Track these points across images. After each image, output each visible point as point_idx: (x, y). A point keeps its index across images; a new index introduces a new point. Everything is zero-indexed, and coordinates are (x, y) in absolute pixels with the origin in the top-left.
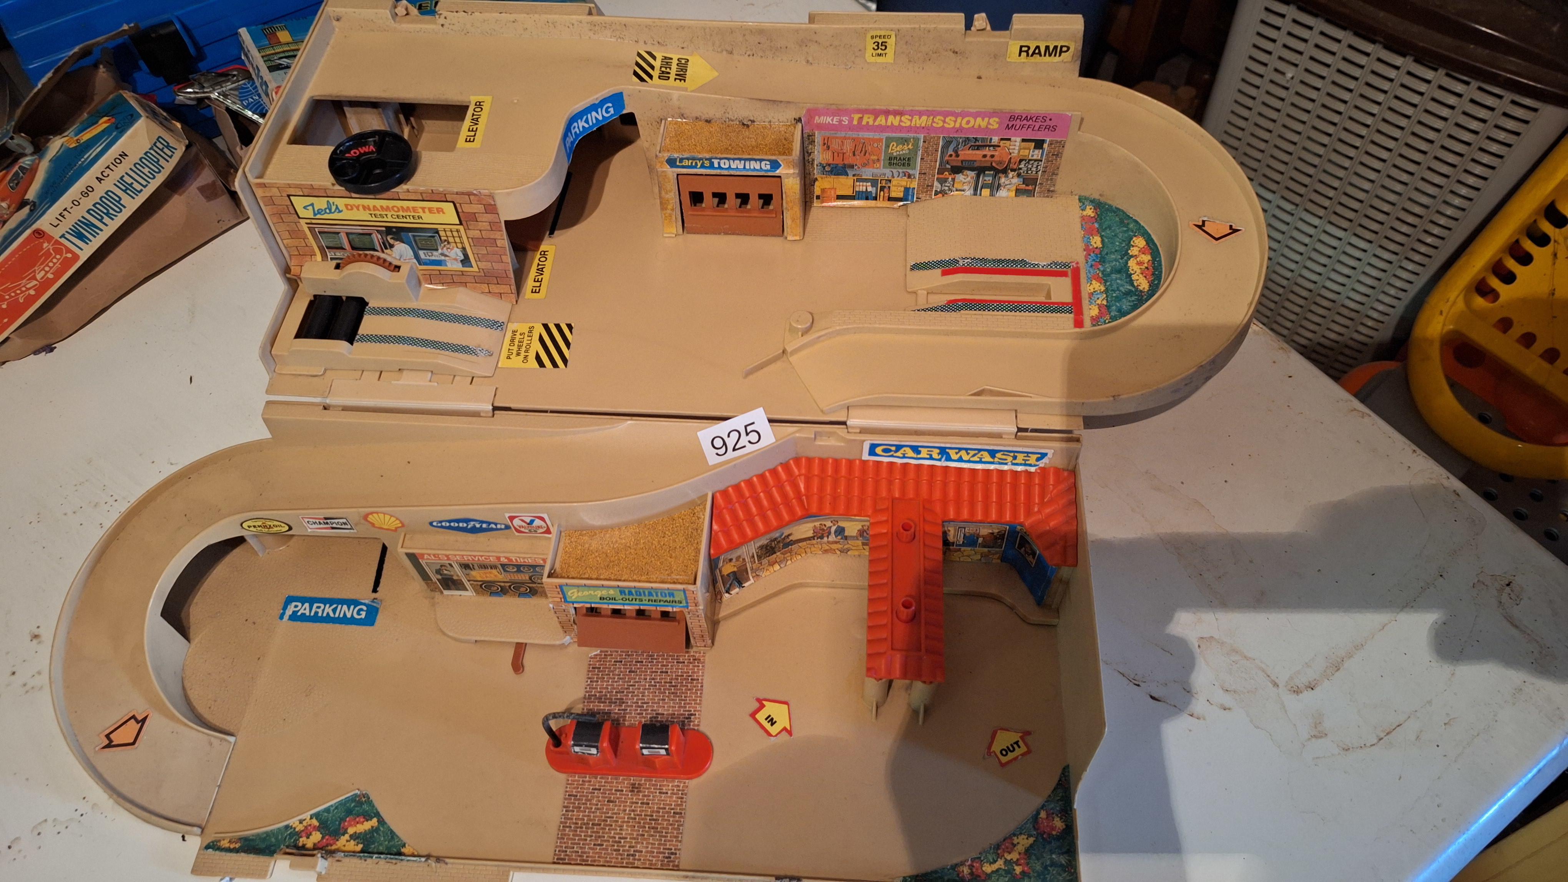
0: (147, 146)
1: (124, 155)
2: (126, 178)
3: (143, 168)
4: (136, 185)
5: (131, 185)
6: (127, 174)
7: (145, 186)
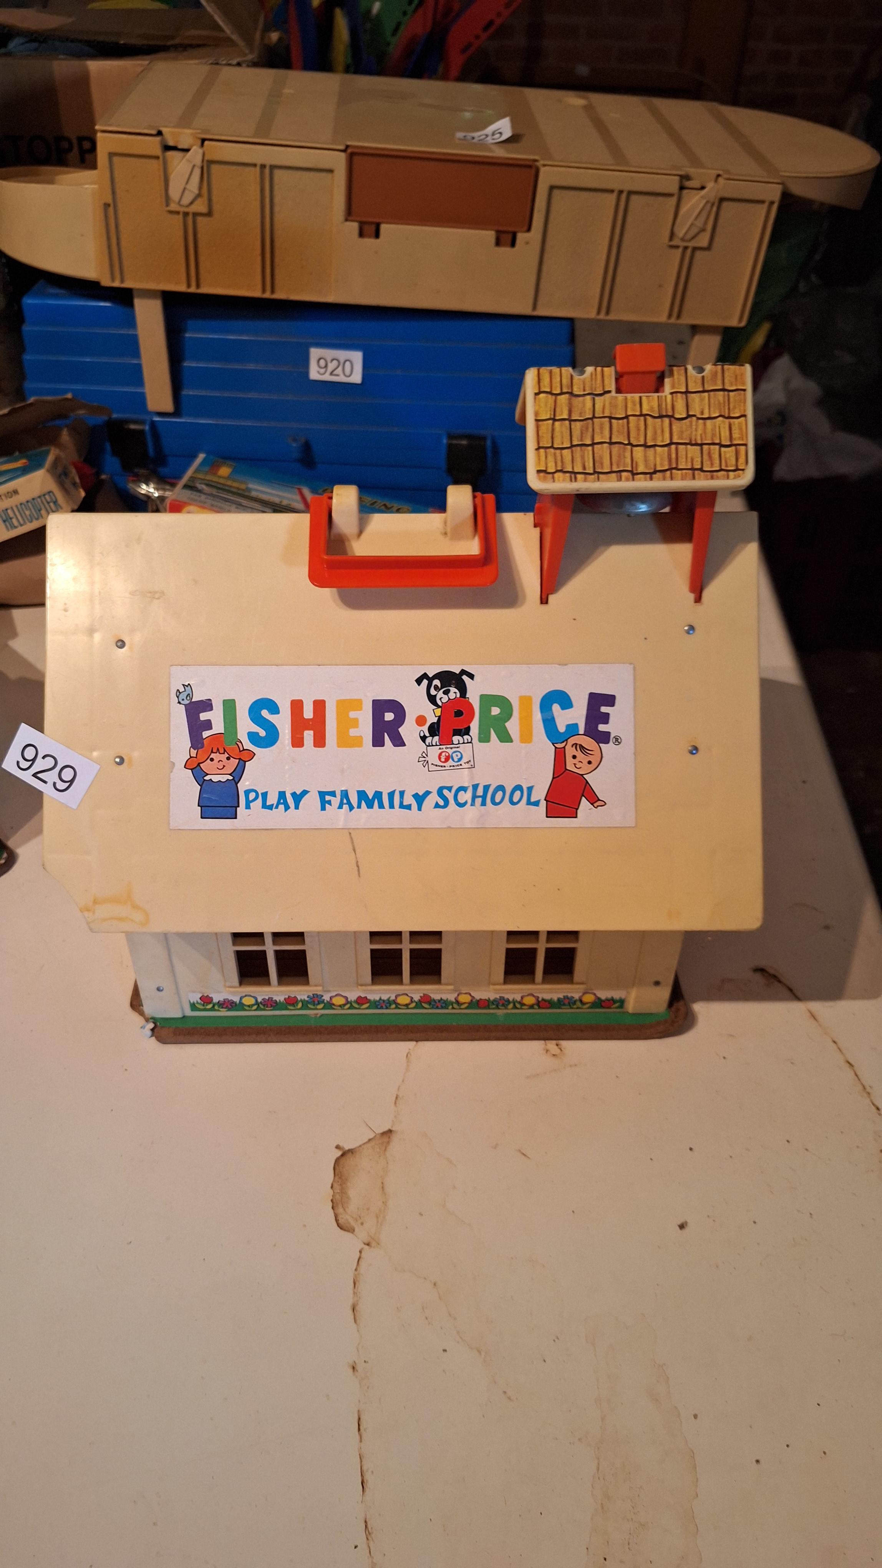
0: (36, 493)
1: (16, 492)
2: (9, 511)
3: (26, 508)
4: (14, 521)
5: (11, 519)
6: (12, 508)
7: (21, 525)
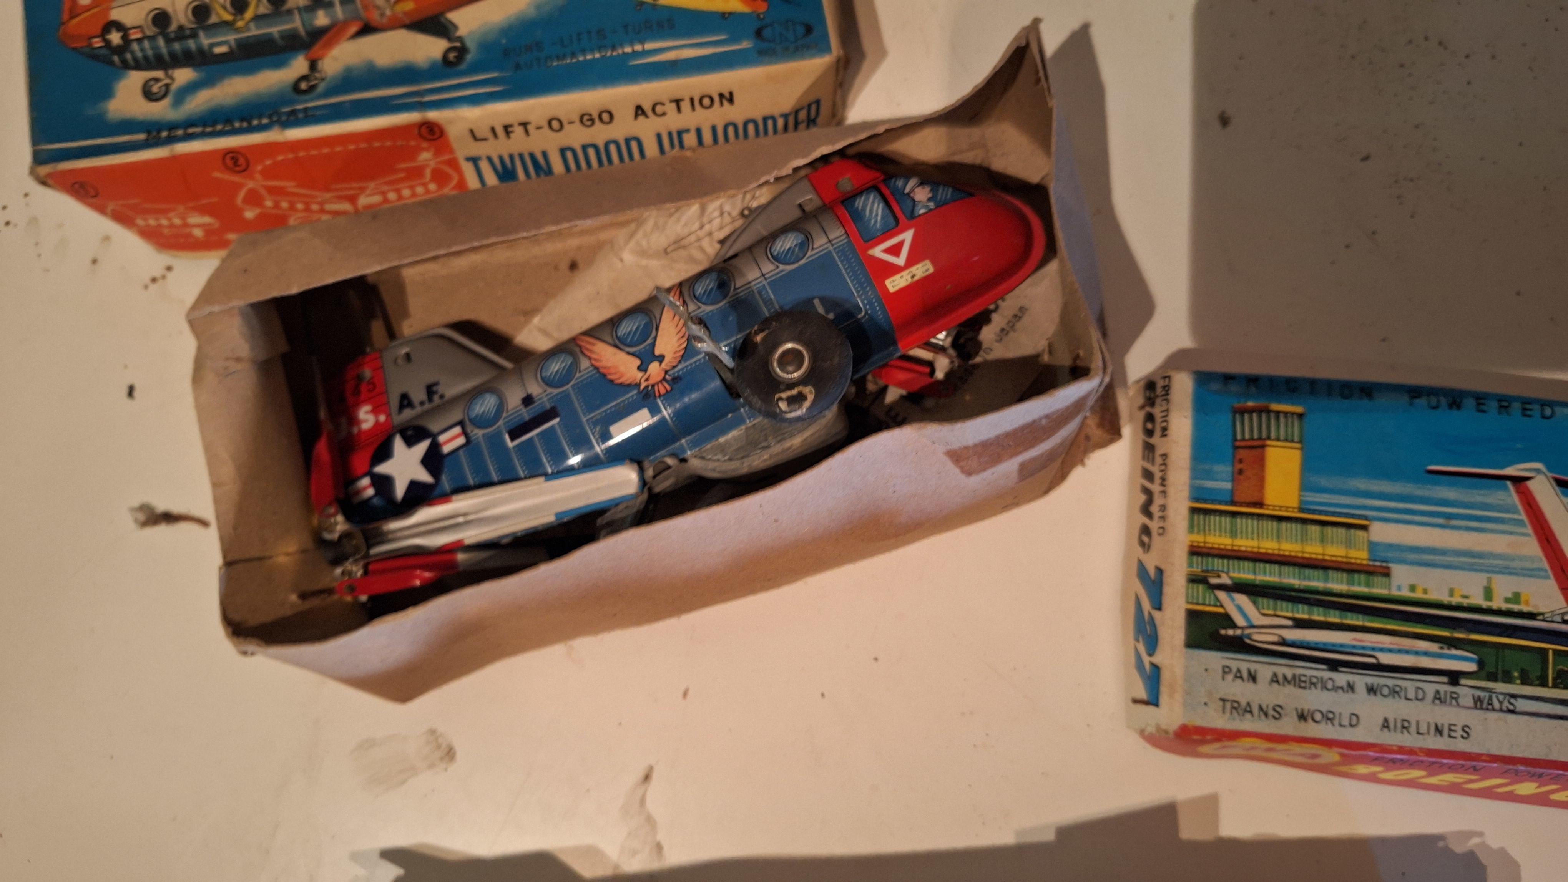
1: (727, 97)
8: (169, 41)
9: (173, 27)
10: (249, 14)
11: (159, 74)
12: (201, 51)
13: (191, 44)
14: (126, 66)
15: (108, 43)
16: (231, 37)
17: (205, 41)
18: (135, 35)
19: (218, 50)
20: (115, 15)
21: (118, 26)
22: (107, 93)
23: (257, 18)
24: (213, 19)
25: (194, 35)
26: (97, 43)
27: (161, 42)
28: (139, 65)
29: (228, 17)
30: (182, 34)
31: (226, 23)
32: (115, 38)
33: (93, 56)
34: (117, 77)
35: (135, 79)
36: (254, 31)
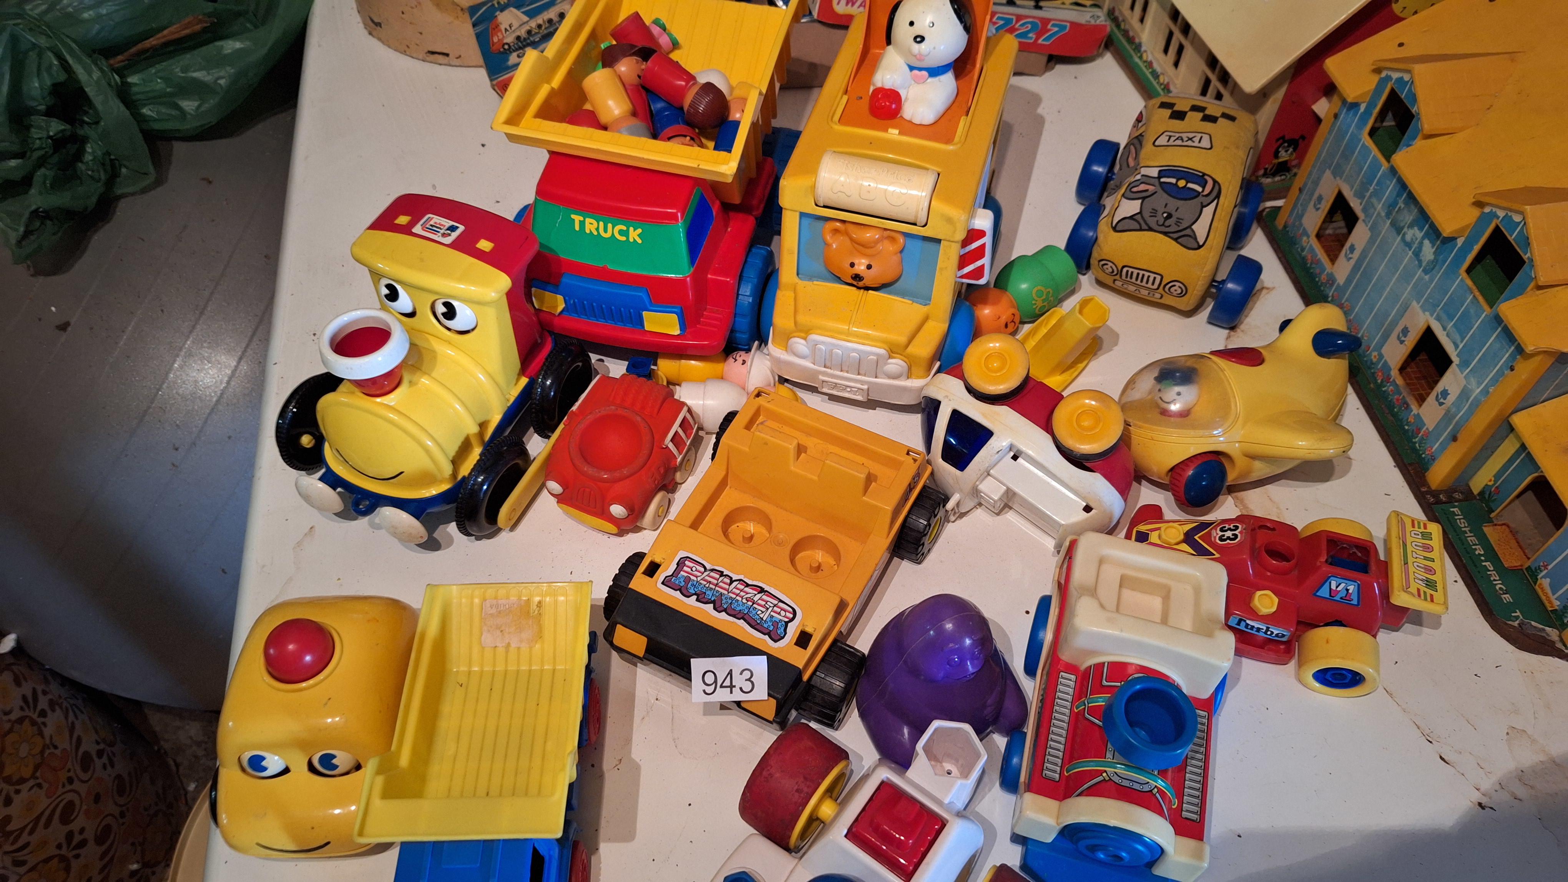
8: (521, 42)
9: (522, 38)
10: (543, 28)
11: (521, 51)
12: (532, 42)
13: (529, 41)
14: (511, 52)
15: (504, 49)
16: (539, 36)
17: (532, 39)
18: (512, 44)
19: (536, 40)
20: (505, 41)
21: (507, 44)
22: (508, 60)
23: (546, 28)
24: (533, 33)
25: (529, 38)
26: (502, 50)
27: (520, 44)
28: (514, 51)
29: (537, 31)
30: (525, 39)
31: (536, 33)
32: (506, 47)
33: (502, 53)
34: (509, 56)
35: (515, 54)
36: (545, 32)
